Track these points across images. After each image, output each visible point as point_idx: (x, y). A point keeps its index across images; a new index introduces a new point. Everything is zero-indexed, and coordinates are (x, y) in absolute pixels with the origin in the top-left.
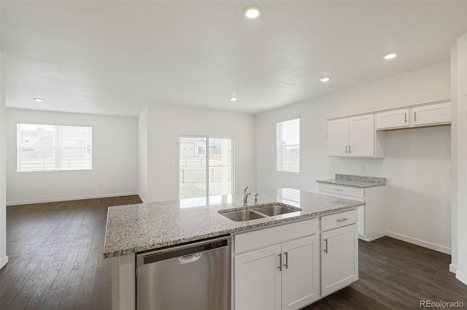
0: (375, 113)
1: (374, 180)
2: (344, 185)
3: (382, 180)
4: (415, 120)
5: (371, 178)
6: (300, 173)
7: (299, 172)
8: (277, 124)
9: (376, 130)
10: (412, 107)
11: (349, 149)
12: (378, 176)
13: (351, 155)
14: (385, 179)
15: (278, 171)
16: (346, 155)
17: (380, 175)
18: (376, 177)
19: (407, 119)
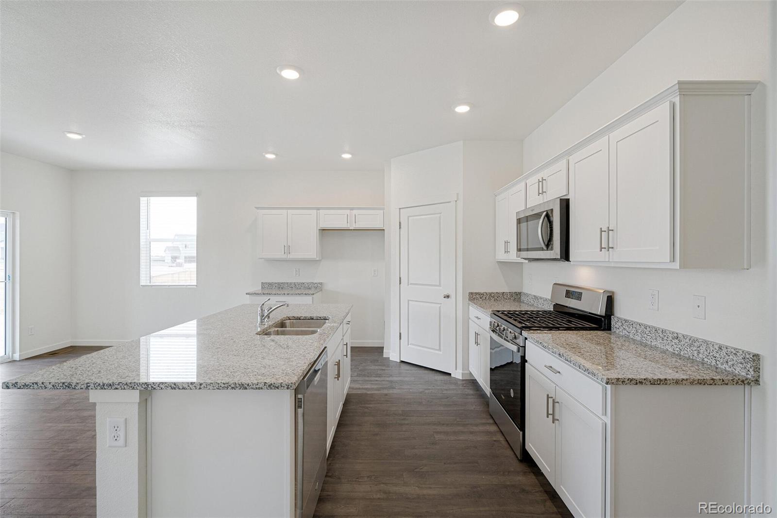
0: (318, 209)
1: (310, 286)
2: (288, 294)
3: (319, 285)
4: (355, 222)
5: (308, 284)
6: (196, 286)
7: (196, 284)
8: (143, 200)
9: (319, 228)
10: (352, 209)
11: (288, 249)
12: (315, 282)
13: (291, 256)
14: (321, 284)
15: (143, 286)
16: (284, 256)
17: (316, 280)
18: (312, 283)
19: (349, 221)
